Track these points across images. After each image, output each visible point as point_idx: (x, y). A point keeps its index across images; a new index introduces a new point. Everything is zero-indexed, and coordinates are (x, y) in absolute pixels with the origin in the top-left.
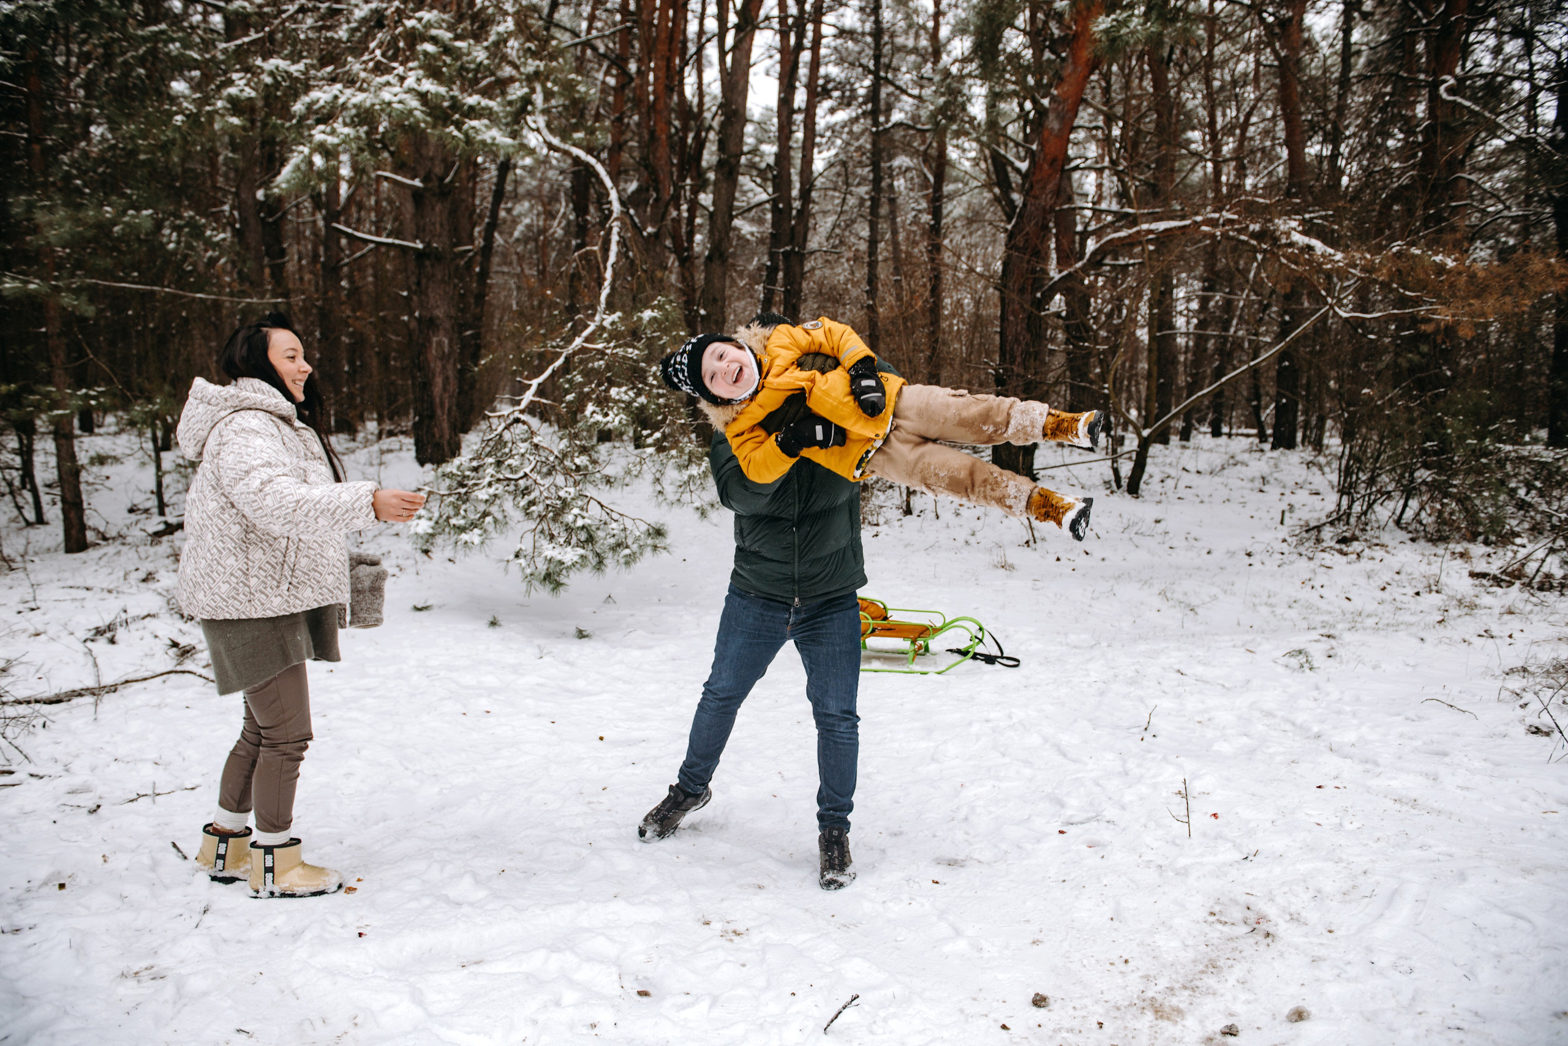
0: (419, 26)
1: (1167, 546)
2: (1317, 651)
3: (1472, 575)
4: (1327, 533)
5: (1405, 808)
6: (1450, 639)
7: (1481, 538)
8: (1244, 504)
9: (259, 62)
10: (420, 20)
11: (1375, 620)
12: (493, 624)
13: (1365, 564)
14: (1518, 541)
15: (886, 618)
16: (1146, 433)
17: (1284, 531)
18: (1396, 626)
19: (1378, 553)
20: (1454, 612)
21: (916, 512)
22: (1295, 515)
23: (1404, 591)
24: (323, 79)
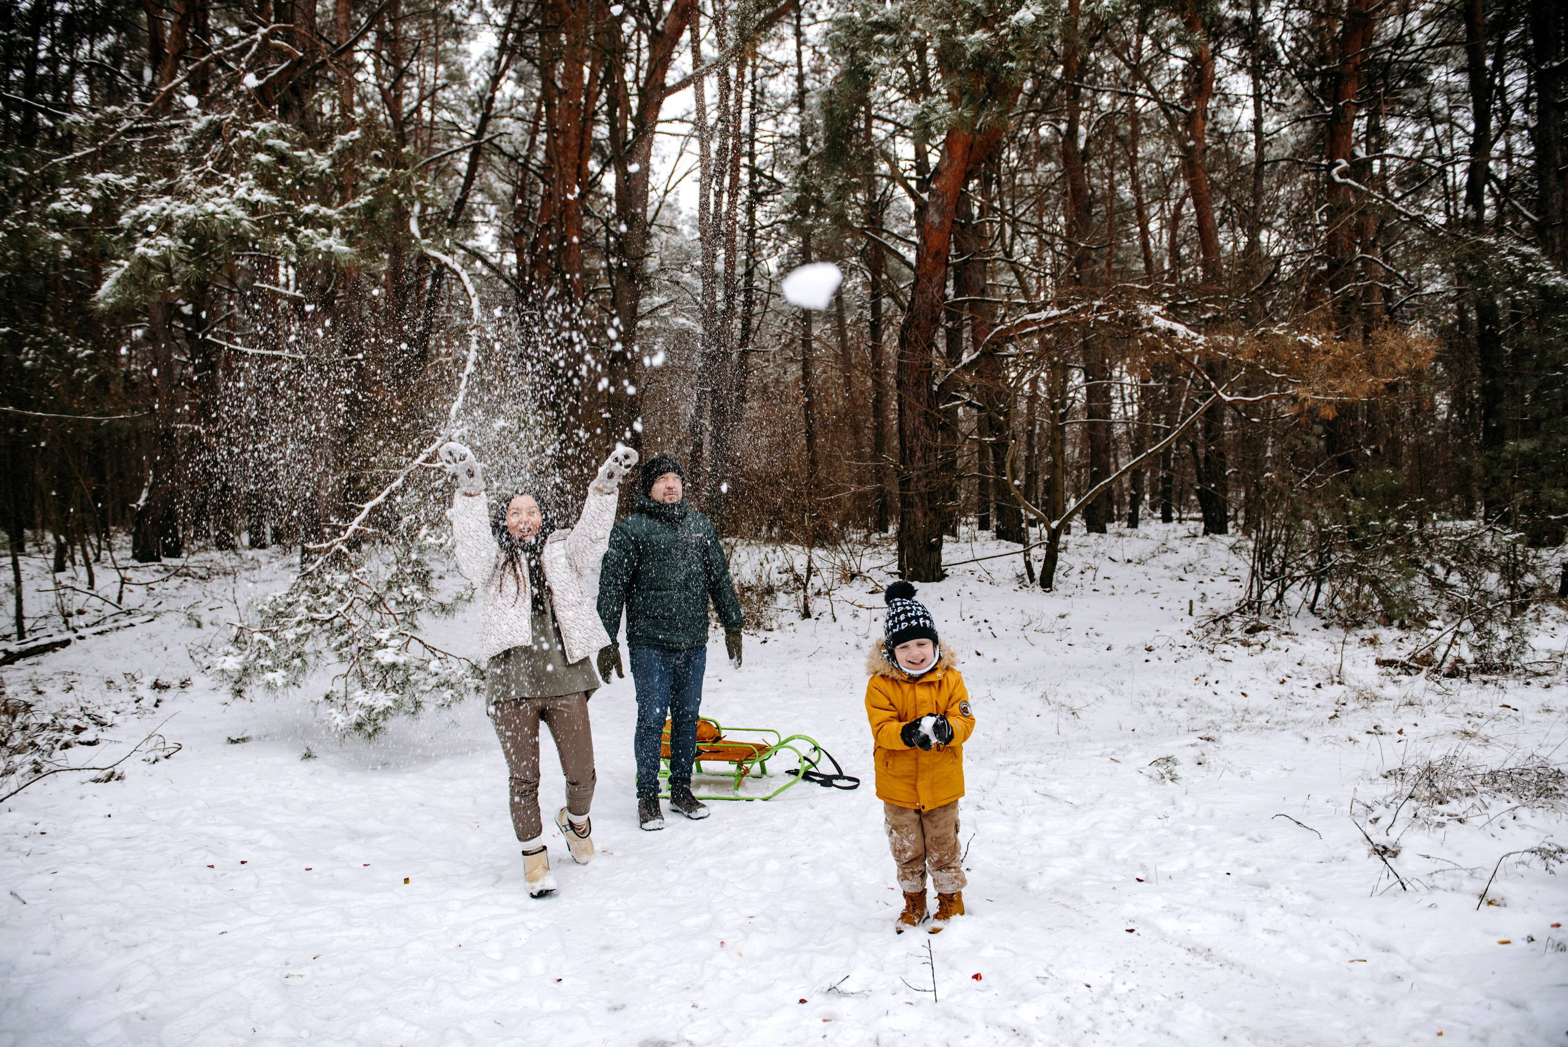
0: (254, 136)
1: (1065, 643)
2: (1186, 758)
3: (1380, 663)
4: (1236, 623)
5: (1199, 960)
6: (1335, 737)
7: (1396, 623)
8: (1156, 595)
9: (88, 177)
10: (255, 130)
11: (1266, 717)
12: (308, 756)
13: (1268, 656)
14: (1433, 623)
15: (718, 739)
16: (1054, 525)
17: (1190, 623)
18: (1283, 725)
19: (1285, 642)
20: (1351, 706)
21: (814, 615)
22: (1206, 605)
23: (1304, 683)
24: (153, 191)
